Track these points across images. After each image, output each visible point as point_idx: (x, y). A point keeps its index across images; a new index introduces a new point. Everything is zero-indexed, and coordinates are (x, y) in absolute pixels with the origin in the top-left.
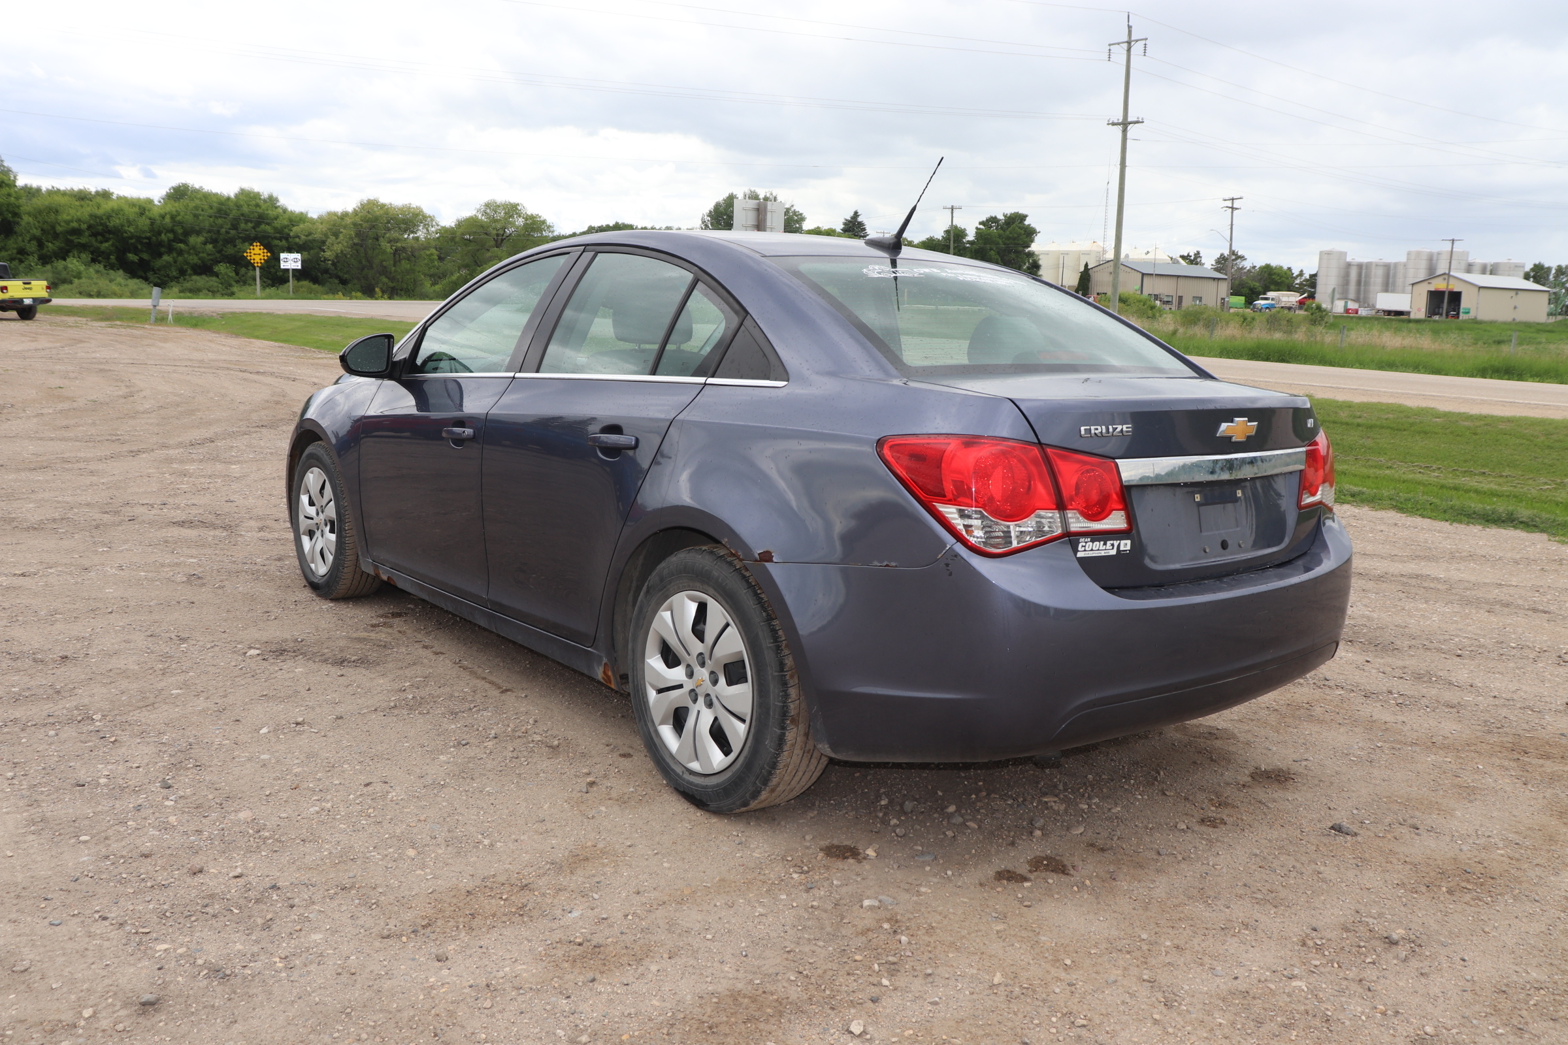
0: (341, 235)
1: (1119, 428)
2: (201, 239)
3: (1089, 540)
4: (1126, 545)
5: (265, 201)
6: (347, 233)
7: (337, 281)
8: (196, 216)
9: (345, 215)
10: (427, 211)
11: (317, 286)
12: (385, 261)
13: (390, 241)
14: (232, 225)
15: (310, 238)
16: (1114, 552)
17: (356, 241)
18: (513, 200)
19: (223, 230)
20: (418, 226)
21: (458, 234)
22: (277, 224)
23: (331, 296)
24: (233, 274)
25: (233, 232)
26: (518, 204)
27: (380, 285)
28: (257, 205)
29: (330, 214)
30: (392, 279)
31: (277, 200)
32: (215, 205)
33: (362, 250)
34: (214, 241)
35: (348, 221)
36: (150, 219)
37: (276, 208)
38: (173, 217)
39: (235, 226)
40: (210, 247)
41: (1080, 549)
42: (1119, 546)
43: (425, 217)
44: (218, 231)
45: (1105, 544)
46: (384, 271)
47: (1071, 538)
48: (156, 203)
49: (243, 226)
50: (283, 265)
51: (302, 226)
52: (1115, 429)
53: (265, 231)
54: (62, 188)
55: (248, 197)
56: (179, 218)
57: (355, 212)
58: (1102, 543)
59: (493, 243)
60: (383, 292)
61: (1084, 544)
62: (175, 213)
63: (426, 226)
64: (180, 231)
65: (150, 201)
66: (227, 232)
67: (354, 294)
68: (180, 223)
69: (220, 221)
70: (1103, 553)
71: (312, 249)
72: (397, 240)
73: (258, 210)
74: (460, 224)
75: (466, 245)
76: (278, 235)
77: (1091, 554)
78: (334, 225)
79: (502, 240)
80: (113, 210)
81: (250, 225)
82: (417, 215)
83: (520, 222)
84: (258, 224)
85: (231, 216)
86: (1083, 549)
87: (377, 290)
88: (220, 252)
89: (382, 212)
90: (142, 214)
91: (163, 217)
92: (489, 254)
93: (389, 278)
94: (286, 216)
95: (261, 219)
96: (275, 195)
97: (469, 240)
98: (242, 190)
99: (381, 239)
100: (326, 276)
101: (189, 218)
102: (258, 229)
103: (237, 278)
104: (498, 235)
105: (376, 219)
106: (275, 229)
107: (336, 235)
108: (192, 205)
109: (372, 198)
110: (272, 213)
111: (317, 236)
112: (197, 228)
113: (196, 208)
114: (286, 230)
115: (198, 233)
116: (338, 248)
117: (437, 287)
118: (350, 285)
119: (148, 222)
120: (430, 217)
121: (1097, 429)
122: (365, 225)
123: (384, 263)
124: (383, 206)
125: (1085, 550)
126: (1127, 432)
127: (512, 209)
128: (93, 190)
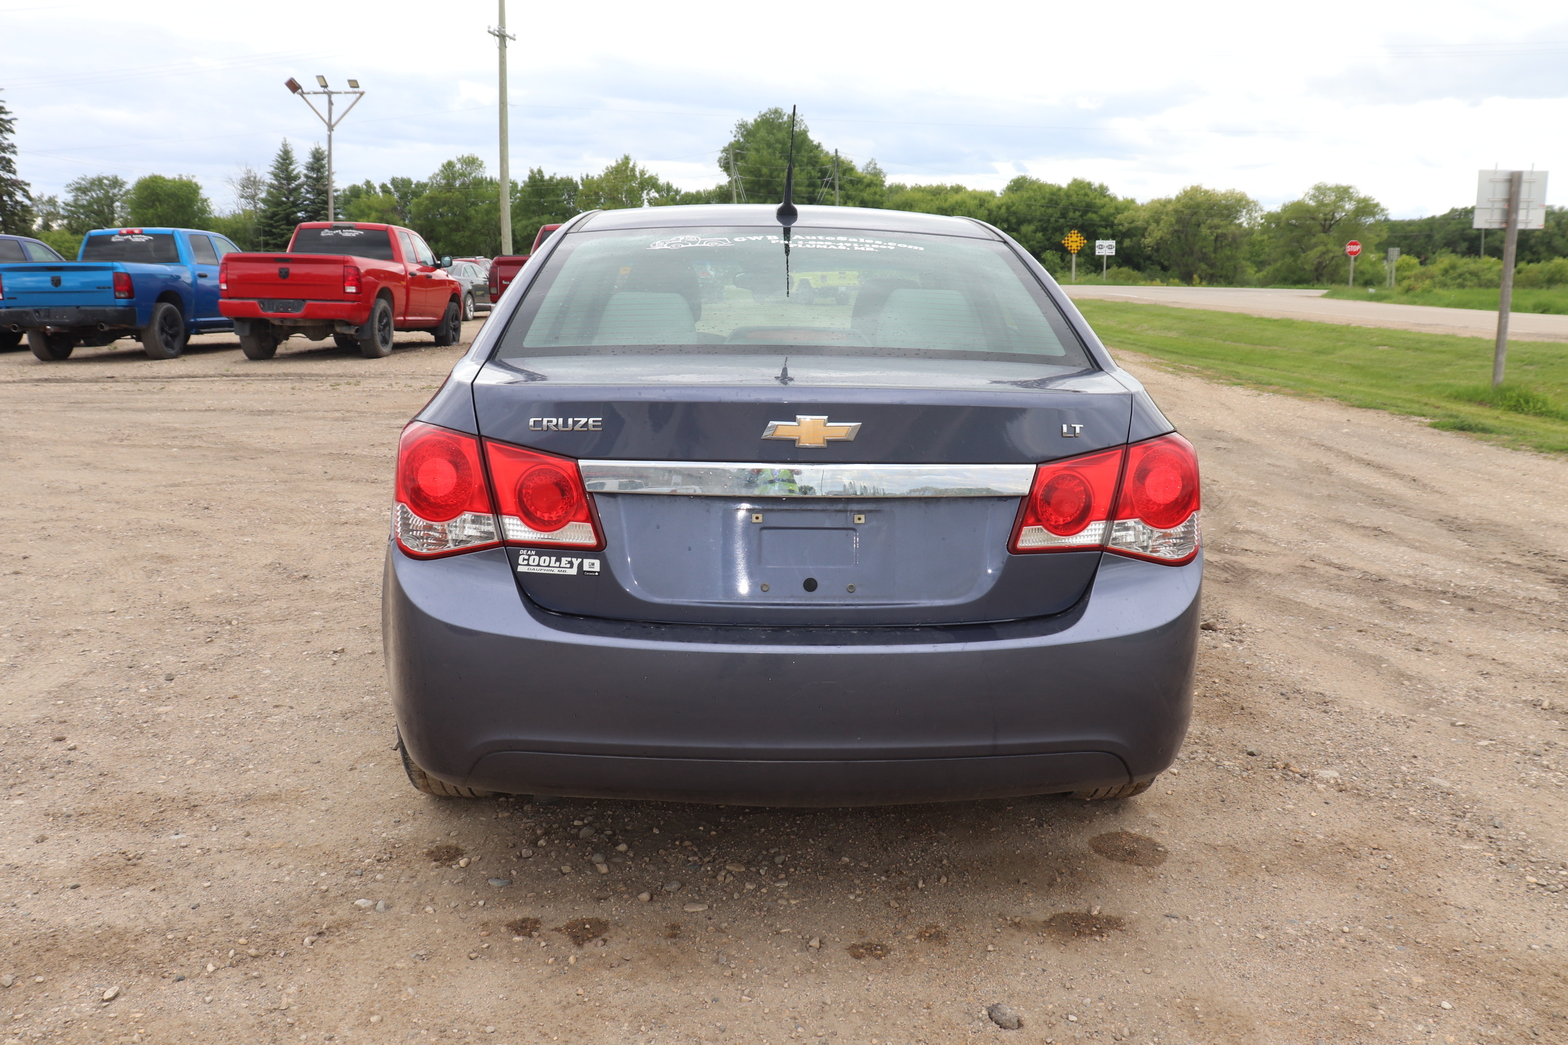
0: (1162, 222)
1: (584, 420)
2: (1032, 227)
3: (533, 553)
4: (592, 565)
5: (1095, 190)
6: (1168, 220)
7: (1159, 268)
8: (1029, 206)
9: (1169, 201)
10: (1251, 196)
11: (1136, 272)
12: (1205, 247)
13: (1210, 228)
14: (1061, 214)
15: (1133, 225)
16: (574, 571)
17: (1176, 227)
18: (1344, 184)
19: (1053, 219)
20: (1241, 212)
21: (1284, 219)
22: (1103, 212)
23: (1149, 282)
24: (1058, 261)
25: (1062, 221)
26: (1350, 187)
27: (1199, 272)
28: (1086, 195)
29: (1153, 201)
30: (1212, 266)
31: (1107, 189)
32: (1048, 195)
33: (1182, 236)
34: (1044, 230)
35: (1170, 208)
36: (988, 210)
37: (1105, 196)
38: (1008, 208)
39: (1064, 215)
40: (1039, 235)
41: (520, 561)
42: (581, 565)
43: (1248, 203)
44: (1049, 220)
45: (558, 560)
46: (1204, 258)
47: (509, 549)
48: (998, 195)
49: (1071, 214)
50: (1098, 252)
51: (1126, 214)
52: (575, 423)
53: (1091, 220)
54: (923, 185)
55: (1080, 187)
56: (1013, 208)
57: (1178, 199)
58: (553, 559)
59: (1319, 228)
60: (1201, 279)
61: (527, 557)
62: (1010, 204)
63: (1249, 212)
64: (1014, 220)
65: (992, 194)
66: (1057, 221)
67: (1171, 280)
68: (1015, 213)
69: (1050, 211)
70: (556, 571)
71: (1135, 236)
72: (1217, 227)
73: (1087, 199)
74: (1286, 209)
75: (1291, 231)
76: (1103, 223)
77: (537, 570)
78: (1156, 212)
79: (1331, 226)
80: (957, 203)
81: (1078, 214)
82: (1240, 200)
83: (1349, 206)
84: (1085, 212)
85: (1061, 206)
86: (526, 562)
87: (1195, 276)
88: (1048, 240)
89: (1204, 198)
90: (981, 206)
91: (999, 208)
92: (1314, 240)
93: (1208, 265)
94: (1113, 204)
95: (1089, 208)
96: (1105, 184)
97: (1295, 225)
98: (1075, 180)
99: (1202, 226)
100: (1148, 262)
101: (1022, 208)
102: (1085, 218)
103: (1063, 264)
104: (1325, 220)
105: (1198, 205)
106: (1102, 217)
107: (1157, 222)
108: (1026, 195)
109: (1196, 185)
110: (1099, 202)
111: (1139, 223)
112: (1029, 217)
113: (1030, 198)
114: (1112, 218)
115: (1030, 222)
116: (1158, 234)
117: (1260, 275)
118: (1169, 273)
119: (986, 212)
120: (1253, 202)
121: (551, 421)
122: (1186, 212)
123: (1204, 250)
124: (1206, 192)
125: (528, 565)
126: (594, 426)
127: (1343, 193)
128: (949, 185)
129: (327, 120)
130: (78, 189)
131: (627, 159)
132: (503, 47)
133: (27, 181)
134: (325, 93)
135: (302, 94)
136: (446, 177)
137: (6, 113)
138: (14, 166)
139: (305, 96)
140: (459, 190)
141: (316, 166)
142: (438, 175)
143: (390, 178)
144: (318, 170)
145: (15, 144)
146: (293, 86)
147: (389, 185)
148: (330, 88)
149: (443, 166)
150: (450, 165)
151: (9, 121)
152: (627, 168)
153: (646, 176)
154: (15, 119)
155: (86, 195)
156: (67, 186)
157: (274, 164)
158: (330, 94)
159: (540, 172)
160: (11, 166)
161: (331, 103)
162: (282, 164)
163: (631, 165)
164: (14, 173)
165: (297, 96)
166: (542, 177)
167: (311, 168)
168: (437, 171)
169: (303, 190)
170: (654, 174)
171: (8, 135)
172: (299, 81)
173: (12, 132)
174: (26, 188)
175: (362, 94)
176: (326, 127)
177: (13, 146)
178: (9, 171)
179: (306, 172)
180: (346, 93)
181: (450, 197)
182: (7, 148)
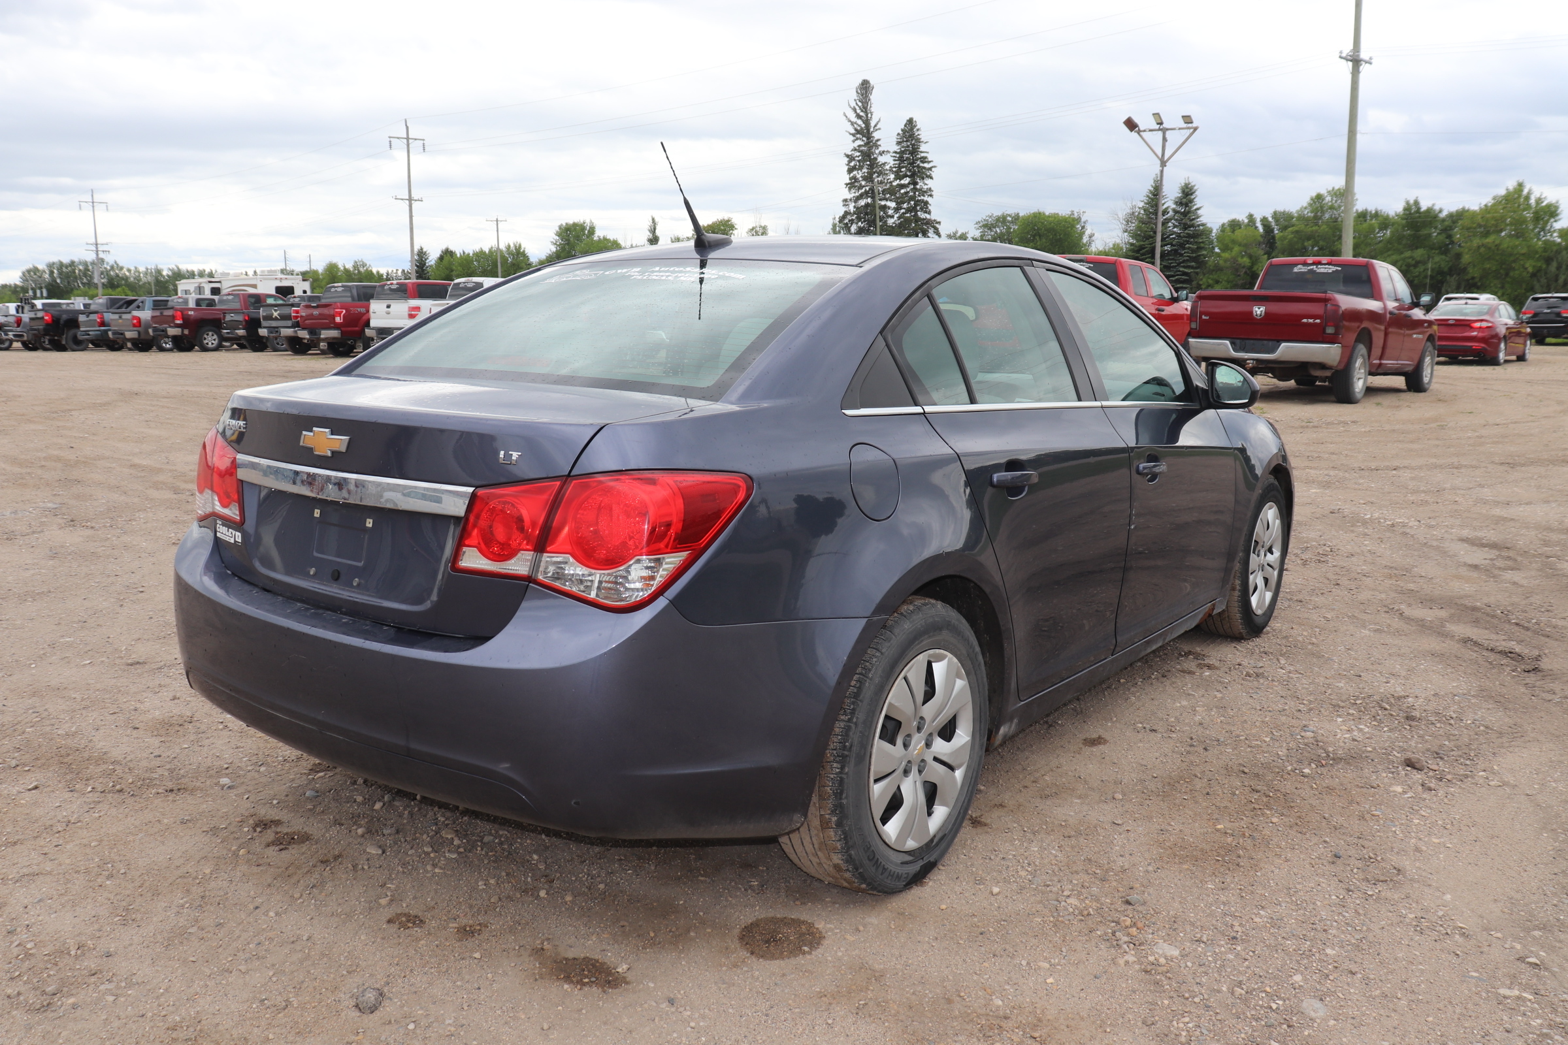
129: (1160, 156)
130: (985, 226)
131: (1521, 185)
132: (1355, 72)
133: (938, 220)
134: (1159, 129)
135: (1139, 132)
136: (1315, 211)
137: (929, 162)
138: (930, 208)
139: (1142, 133)
140: (1327, 223)
141: (1184, 200)
142: (1306, 208)
143: (1272, 211)
144: (1187, 205)
145: (932, 189)
146: (1131, 125)
147: (1270, 219)
148: (1165, 125)
149: (1312, 199)
150: (1319, 197)
151: (930, 169)
152: (1520, 196)
153: (1544, 204)
154: (935, 167)
155: (991, 231)
156: (977, 224)
157: (1146, 199)
158: (1164, 131)
159: (1416, 203)
160: (927, 208)
161: (1165, 140)
162: (1152, 199)
163: (1525, 192)
164: (929, 213)
165: (1134, 134)
166: (1419, 208)
167: (1179, 203)
168: (1305, 205)
169: (1170, 224)
170: (1554, 201)
171: (928, 181)
172: (1136, 120)
173: (932, 178)
174: (937, 226)
175: (1195, 129)
176: (1159, 162)
177: (930, 190)
178: (926, 212)
179: (1174, 206)
180: (1180, 129)
181: (1316, 231)
182: (926, 192)
